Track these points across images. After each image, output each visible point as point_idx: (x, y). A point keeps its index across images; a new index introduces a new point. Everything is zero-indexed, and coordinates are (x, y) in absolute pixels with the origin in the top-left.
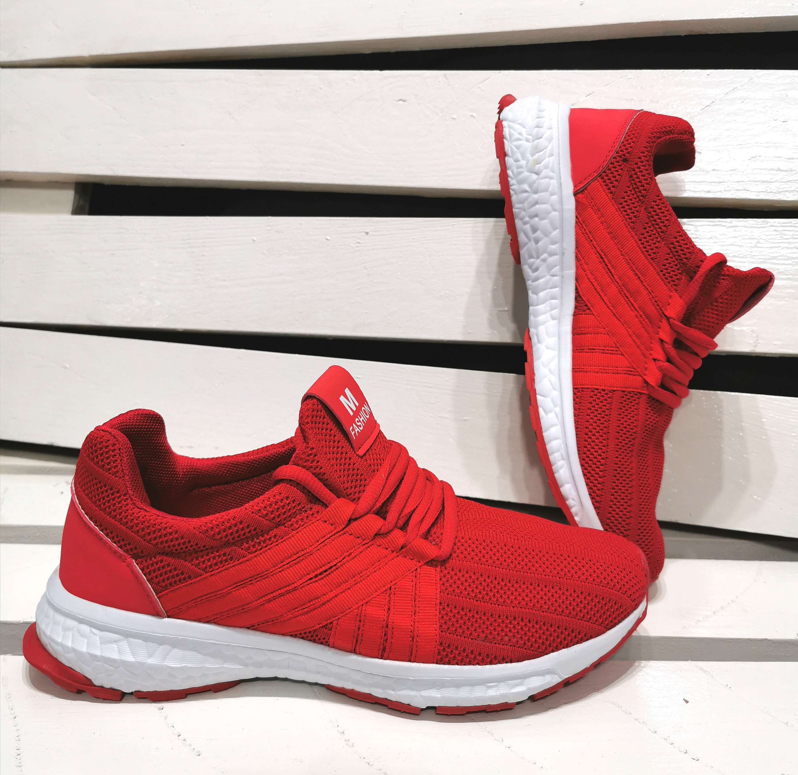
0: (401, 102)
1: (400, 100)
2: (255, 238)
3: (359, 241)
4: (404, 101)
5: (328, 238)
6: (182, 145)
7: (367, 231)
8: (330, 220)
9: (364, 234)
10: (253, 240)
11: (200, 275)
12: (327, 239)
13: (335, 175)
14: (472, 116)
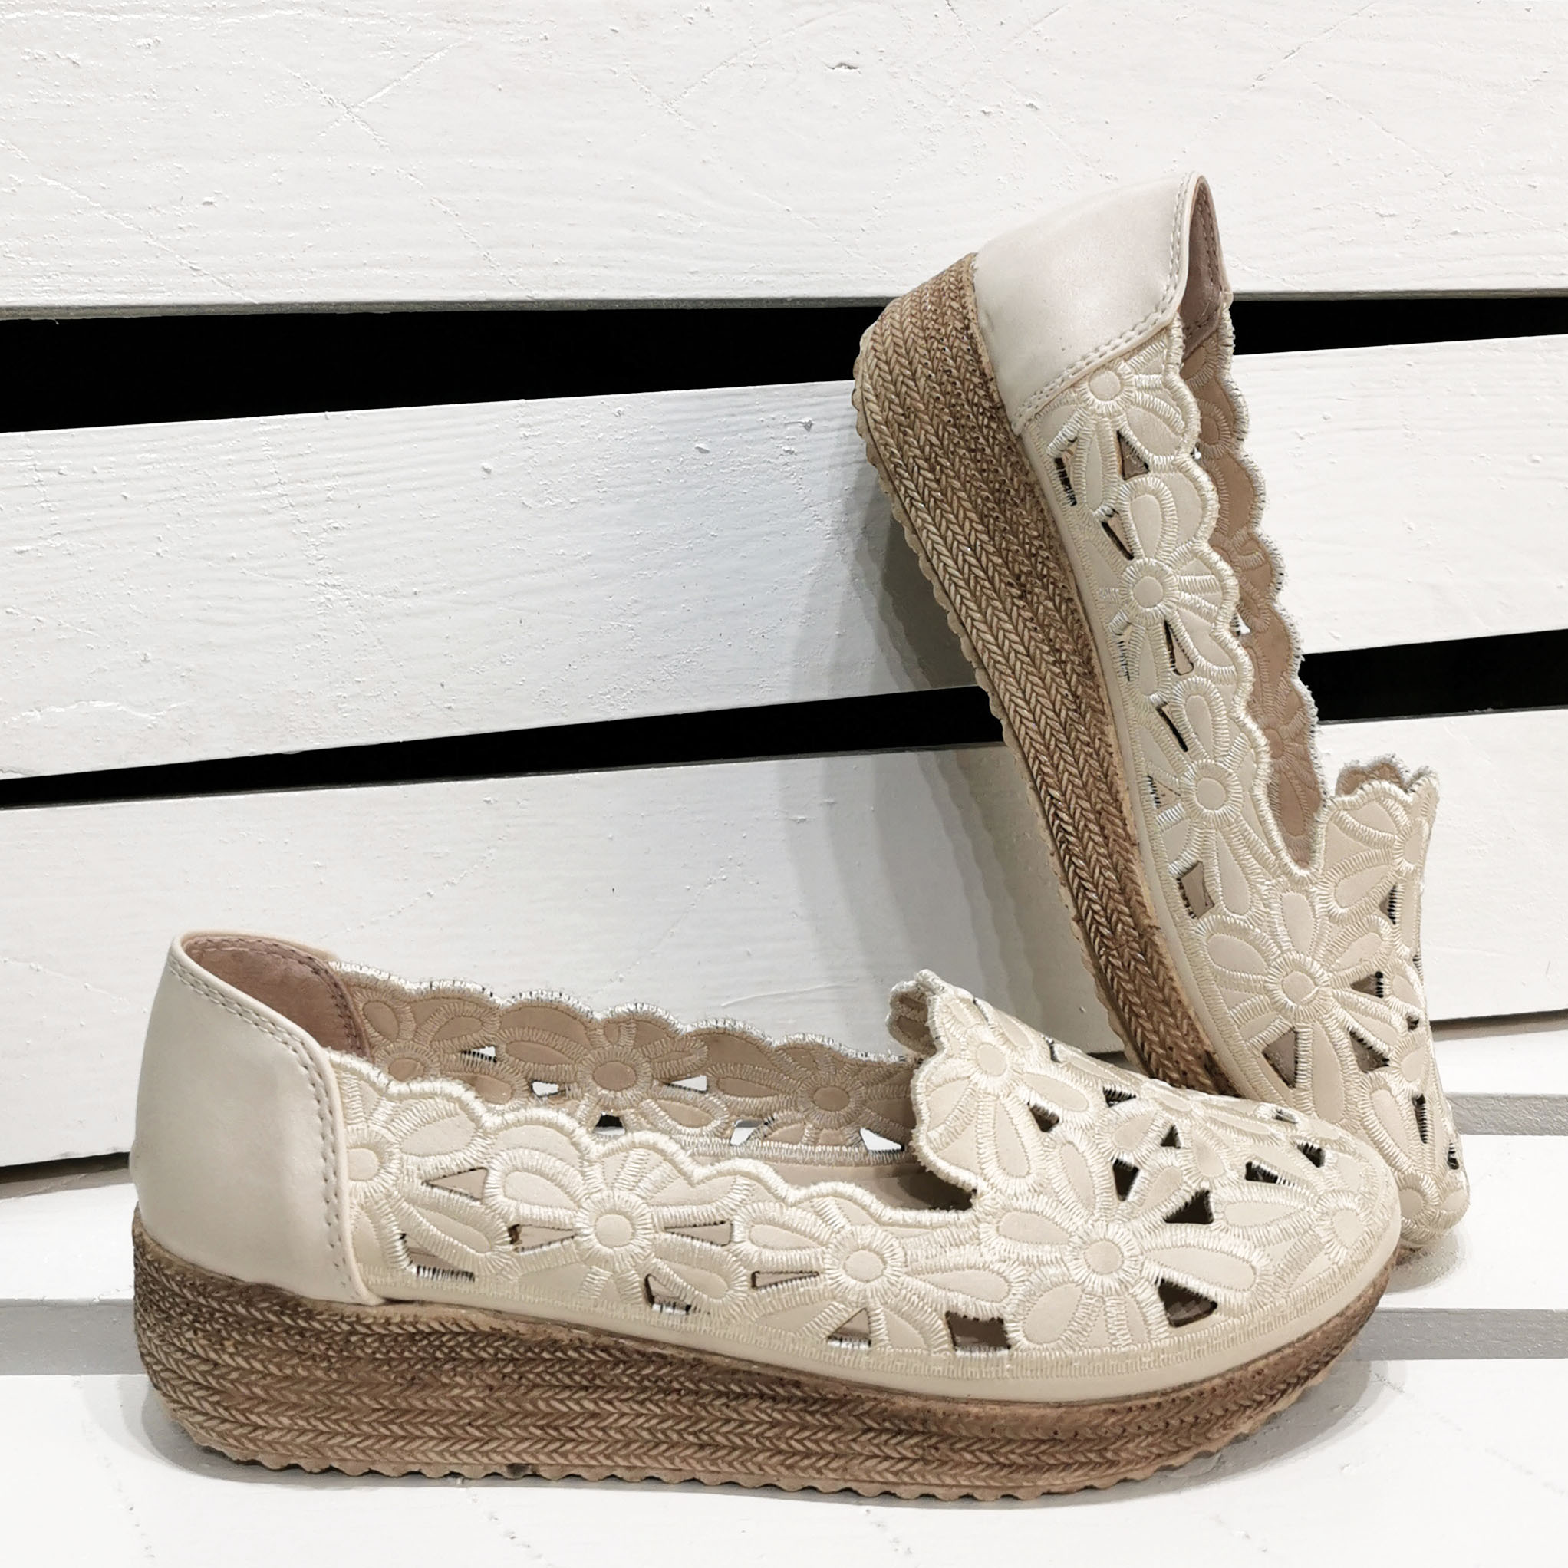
0: (843, 70)
1: (841, 65)
2: (487, 465)
3: (787, 448)
4: (850, 68)
5: (701, 445)
6: (205, 203)
7: (807, 420)
8: (701, 397)
9: (800, 428)
10: (487, 471)
11: (334, 586)
12: (701, 450)
13: (692, 273)
14: (1031, 105)
